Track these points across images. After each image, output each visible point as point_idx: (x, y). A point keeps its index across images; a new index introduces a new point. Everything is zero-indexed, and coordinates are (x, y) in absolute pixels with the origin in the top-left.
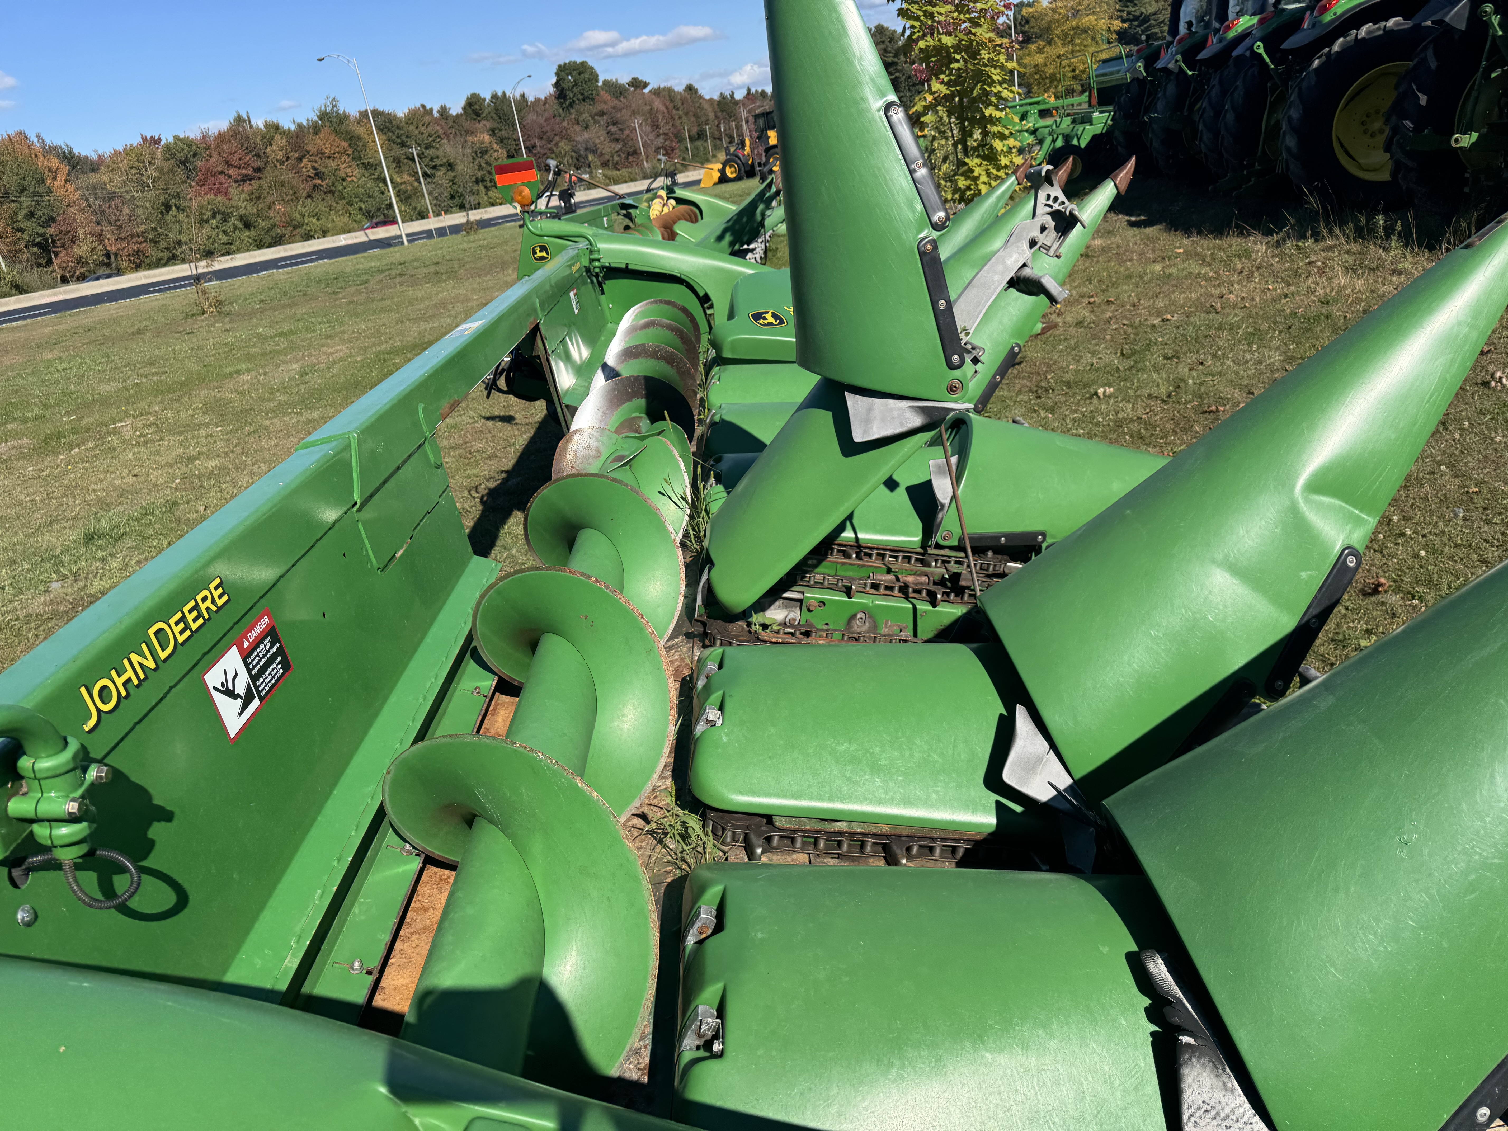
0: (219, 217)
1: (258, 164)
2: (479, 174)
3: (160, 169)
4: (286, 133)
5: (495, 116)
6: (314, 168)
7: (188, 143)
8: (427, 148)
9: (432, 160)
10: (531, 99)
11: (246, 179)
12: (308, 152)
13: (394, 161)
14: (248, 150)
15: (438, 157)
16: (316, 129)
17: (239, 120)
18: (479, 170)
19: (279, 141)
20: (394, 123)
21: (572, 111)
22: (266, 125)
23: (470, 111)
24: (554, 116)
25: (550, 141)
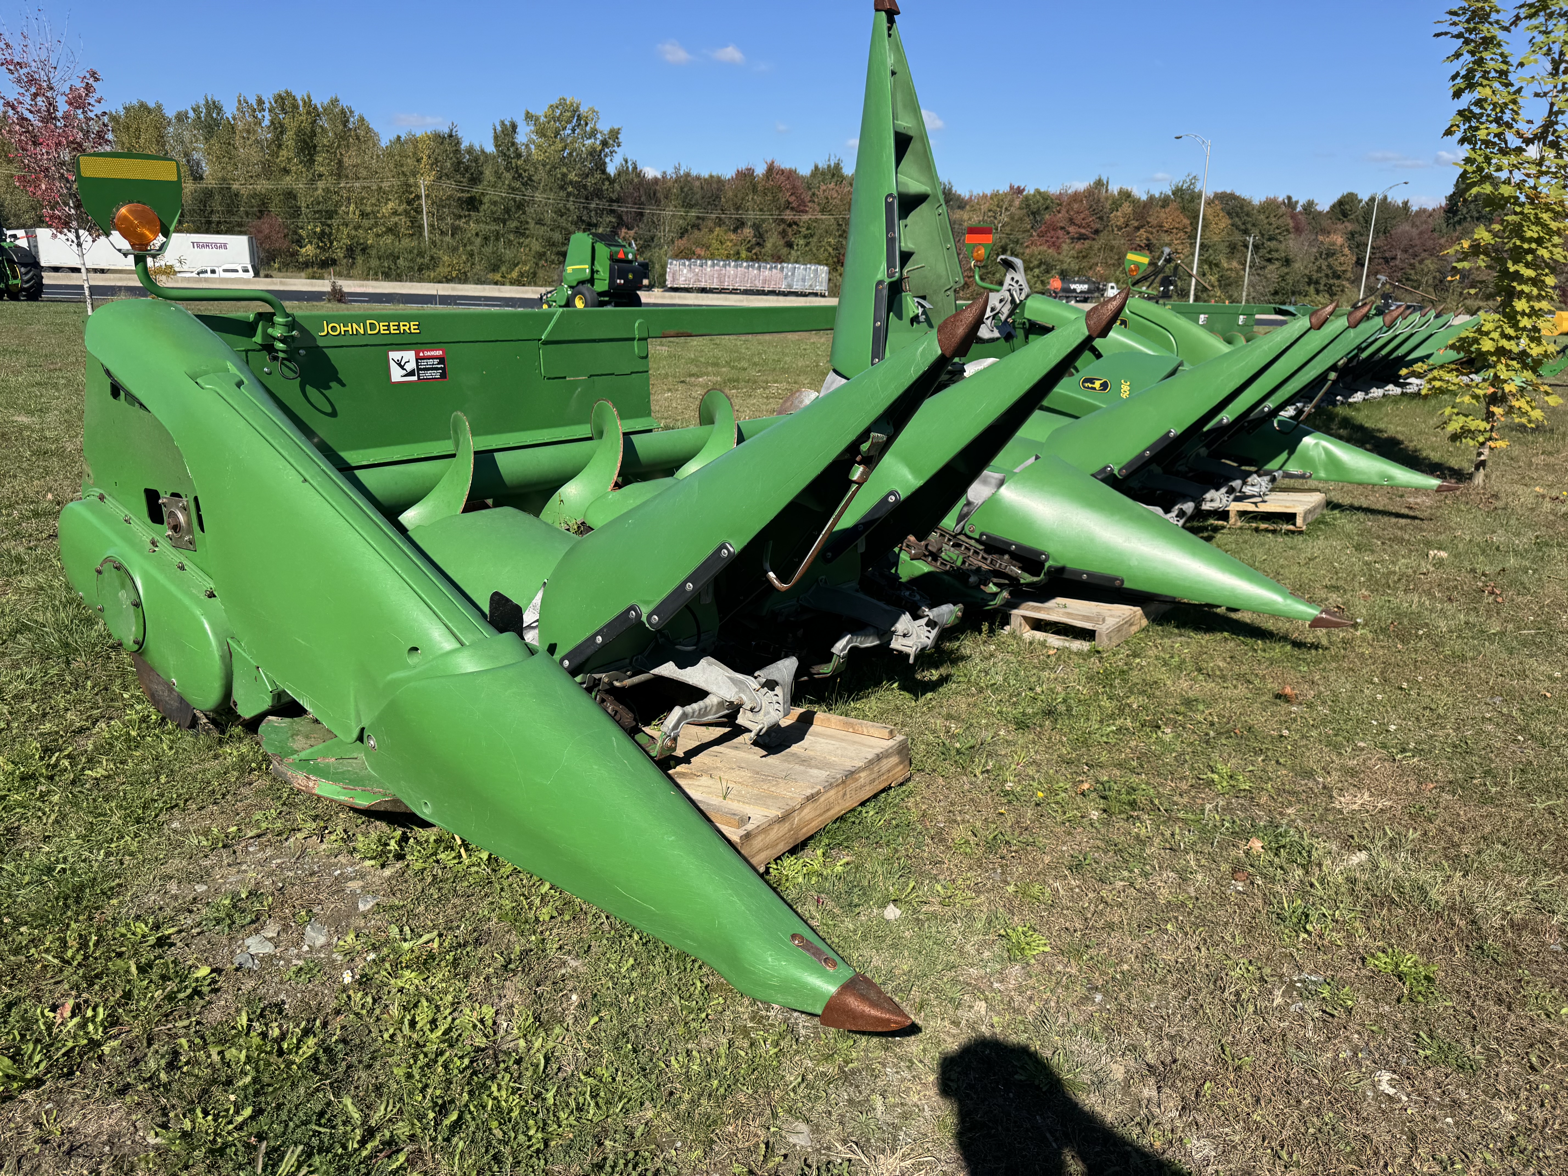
0: (1043, 267)
1: (1098, 226)
2: (1315, 276)
3: (1012, 217)
4: (1135, 202)
5: (1361, 219)
6: (1148, 239)
7: (1044, 196)
8: (1270, 239)
9: (1269, 252)
10: (1414, 208)
11: (1082, 237)
12: (1148, 223)
13: (1229, 246)
14: (1094, 212)
15: (1277, 251)
16: (1165, 202)
17: (1099, 183)
18: (1317, 272)
19: (1127, 208)
20: (1245, 209)
21: (1458, 227)
22: (1121, 192)
23: (1338, 210)
24: (1433, 230)
25: (1415, 255)
